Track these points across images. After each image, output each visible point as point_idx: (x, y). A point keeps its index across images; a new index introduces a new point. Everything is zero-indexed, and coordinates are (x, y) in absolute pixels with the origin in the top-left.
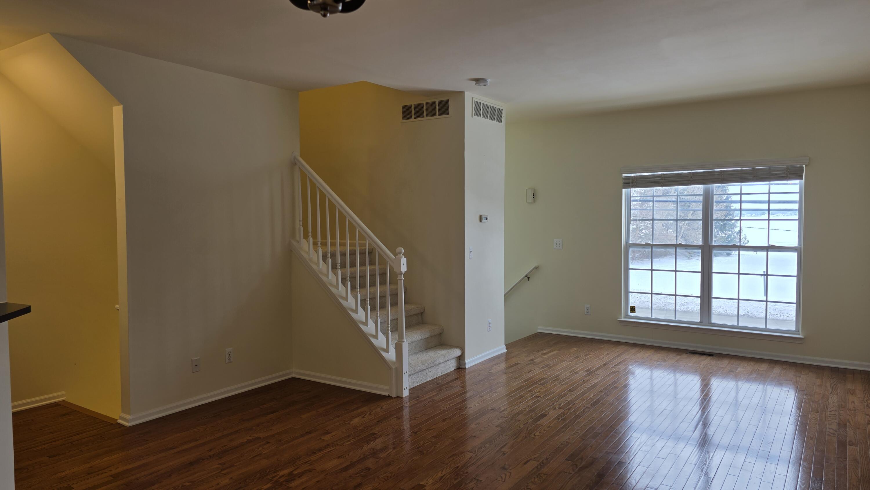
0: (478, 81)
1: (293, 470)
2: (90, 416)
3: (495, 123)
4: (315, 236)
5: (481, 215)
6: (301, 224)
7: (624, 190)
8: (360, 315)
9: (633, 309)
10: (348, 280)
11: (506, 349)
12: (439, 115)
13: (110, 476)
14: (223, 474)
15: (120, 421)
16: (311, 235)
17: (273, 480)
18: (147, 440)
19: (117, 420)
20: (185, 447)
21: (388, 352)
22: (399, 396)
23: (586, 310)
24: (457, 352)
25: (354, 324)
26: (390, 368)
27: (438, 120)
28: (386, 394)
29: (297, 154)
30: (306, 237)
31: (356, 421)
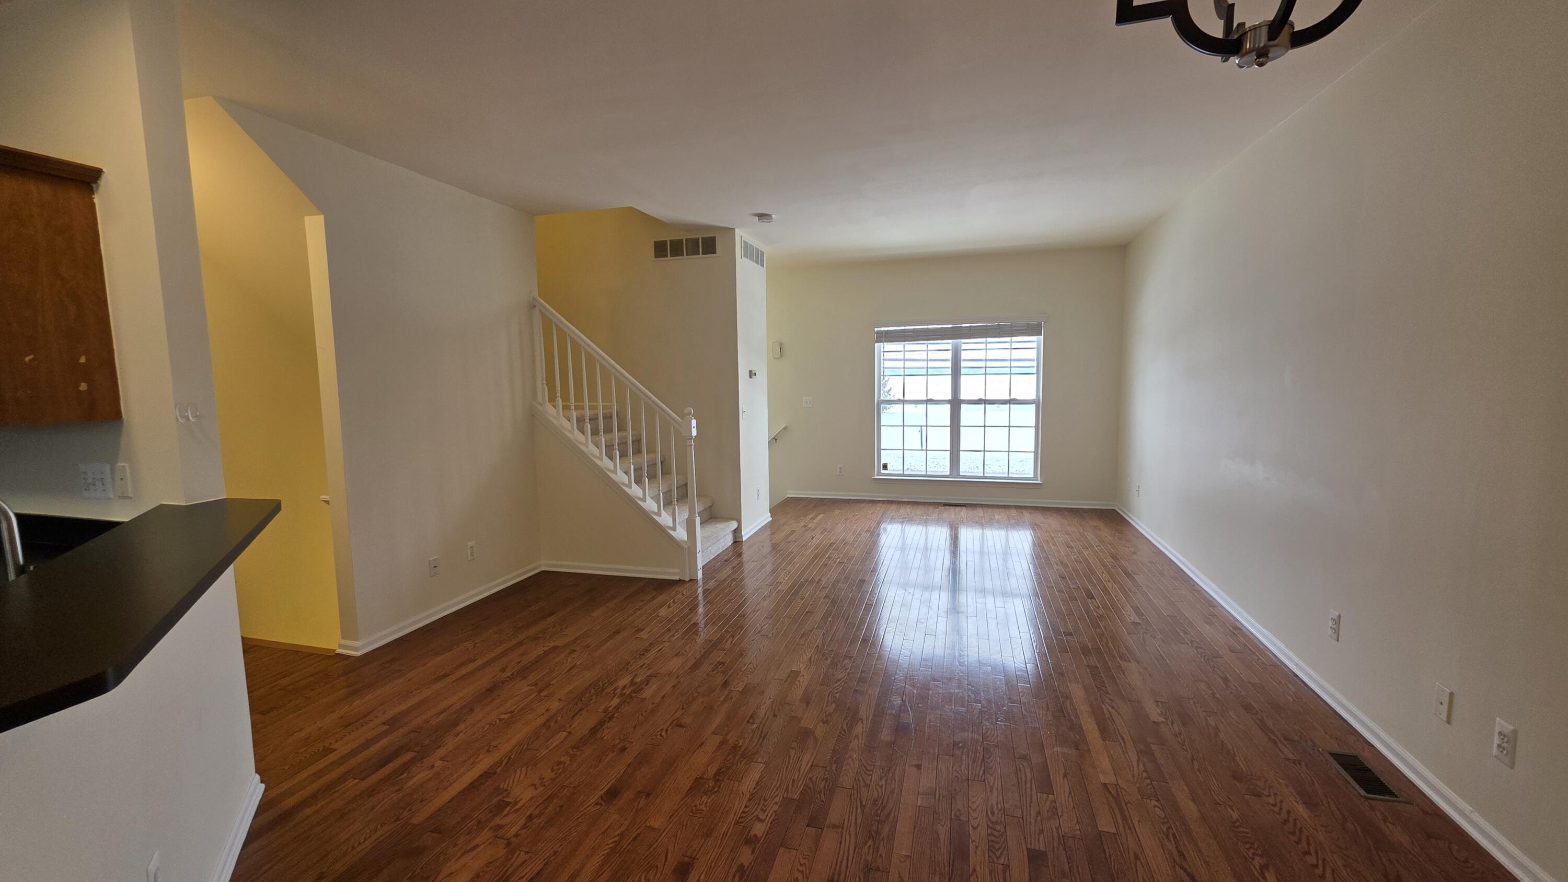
0: (762, 216)
1: (634, 678)
2: (285, 650)
3: (759, 266)
4: (565, 398)
5: (751, 370)
6: (545, 383)
7: (876, 344)
8: (635, 491)
9: (885, 467)
10: (616, 449)
11: (771, 517)
12: (703, 254)
13: (381, 724)
14: (545, 696)
15: (339, 651)
16: (560, 395)
17: (617, 694)
18: (401, 670)
19: (335, 650)
20: (464, 671)
21: (676, 531)
22: (693, 578)
23: (838, 470)
24: (734, 525)
25: (631, 502)
26: (682, 548)
27: (701, 260)
28: (677, 578)
29: (535, 293)
30: (552, 399)
31: (663, 612)
